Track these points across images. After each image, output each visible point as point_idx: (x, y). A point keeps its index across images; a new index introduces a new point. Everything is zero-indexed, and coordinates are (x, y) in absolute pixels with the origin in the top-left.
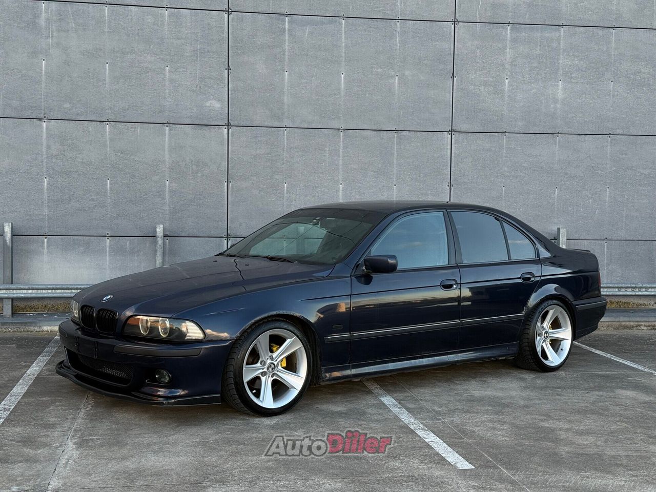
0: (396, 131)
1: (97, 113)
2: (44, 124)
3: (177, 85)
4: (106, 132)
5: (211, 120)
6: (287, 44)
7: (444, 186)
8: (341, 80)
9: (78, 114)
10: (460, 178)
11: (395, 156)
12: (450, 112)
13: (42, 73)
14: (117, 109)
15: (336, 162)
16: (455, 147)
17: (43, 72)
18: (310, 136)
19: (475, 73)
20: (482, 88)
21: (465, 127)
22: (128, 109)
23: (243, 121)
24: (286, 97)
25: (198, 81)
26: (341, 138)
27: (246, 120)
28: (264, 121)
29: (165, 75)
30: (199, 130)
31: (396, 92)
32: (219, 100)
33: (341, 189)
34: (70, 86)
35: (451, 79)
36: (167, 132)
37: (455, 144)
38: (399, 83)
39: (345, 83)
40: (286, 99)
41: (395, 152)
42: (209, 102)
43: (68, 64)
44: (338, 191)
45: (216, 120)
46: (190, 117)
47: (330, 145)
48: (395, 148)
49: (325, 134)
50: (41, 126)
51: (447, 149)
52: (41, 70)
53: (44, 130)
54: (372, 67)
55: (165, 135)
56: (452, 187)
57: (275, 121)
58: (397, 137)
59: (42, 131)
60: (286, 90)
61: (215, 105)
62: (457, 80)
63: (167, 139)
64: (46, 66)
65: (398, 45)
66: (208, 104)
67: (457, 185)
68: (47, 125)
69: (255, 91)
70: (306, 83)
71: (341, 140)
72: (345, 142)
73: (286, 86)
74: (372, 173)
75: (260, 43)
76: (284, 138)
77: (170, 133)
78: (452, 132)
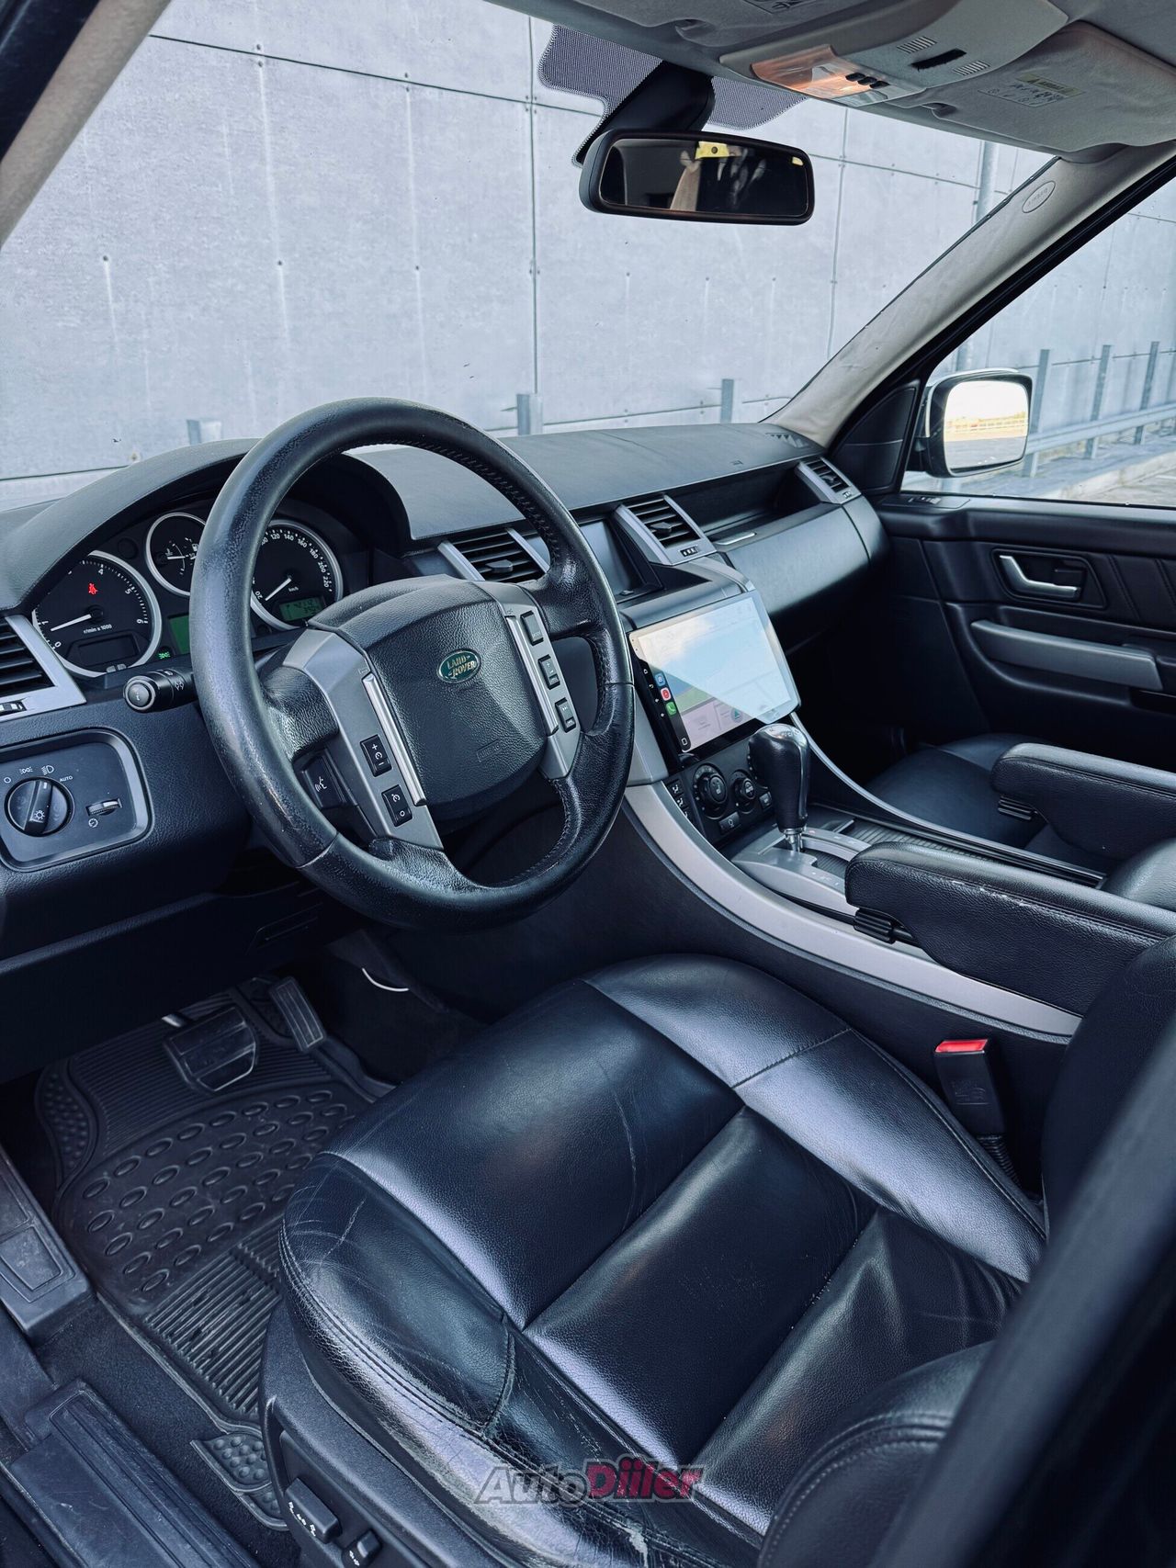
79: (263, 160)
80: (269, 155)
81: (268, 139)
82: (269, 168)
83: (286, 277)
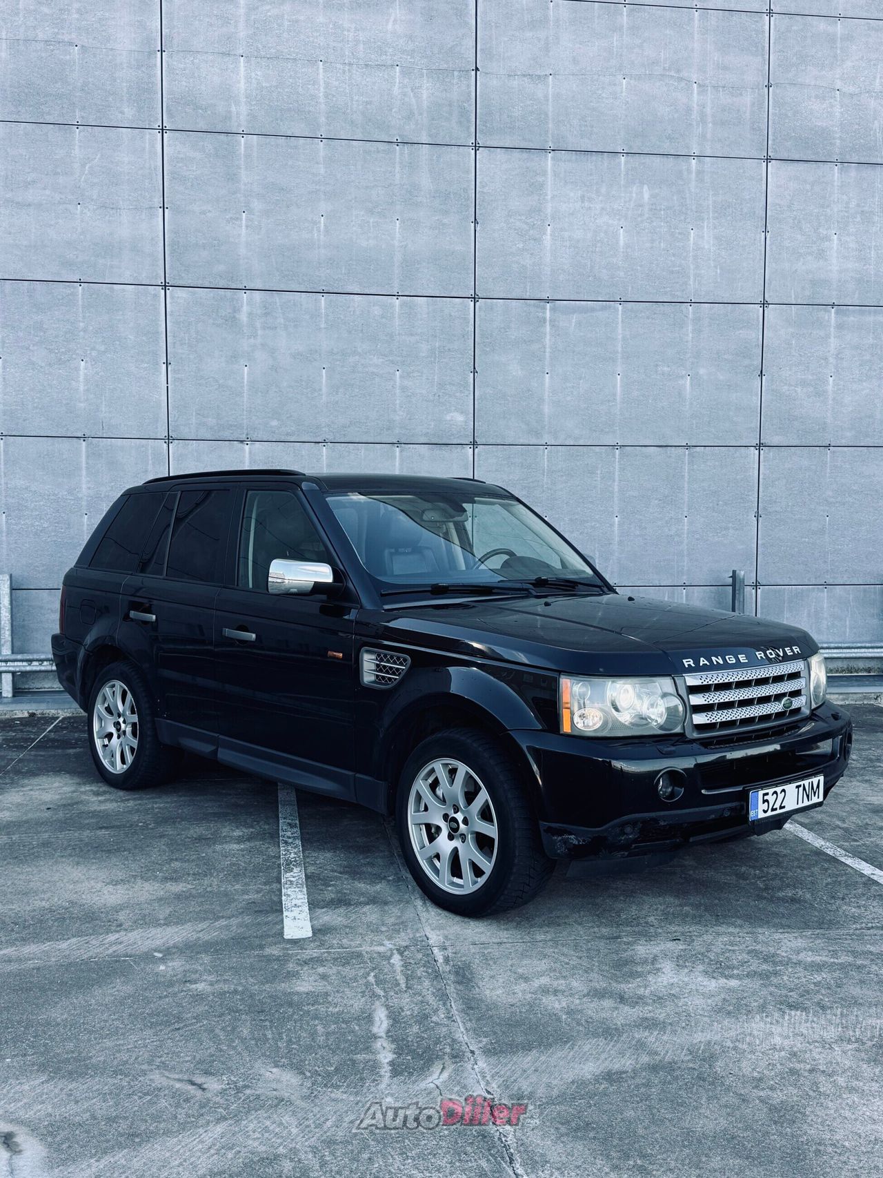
0: (687, 446)
1: (311, 432)
2: (247, 448)
3: (409, 394)
4: (322, 456)
5: (452, 437)
6: (548, 337)
7: (749, 517)
8: (617, 383)
9: (287, 434)
10: (770, 506)
11: (686, 479)
12: (757, 420)
13: (243, 382)
14: (336, 427)
15: (611, 489)
16: (764, 465)
17: (245, 381)
18: (578, 456)
19: (790, 370)
20: (799, 390)
21: (776, 440)
22: (349, 426)
23: (492, 439)
24: (547, 406)
25: (436, 388)
26: (617, 457)
27: (497, 436)
28: (519, 438)
29: (395, 382)
30: (437, 451)
31: (688, 396)
32: (462, 413)
33: (617, 523)
34: (279, 399)
35: (759, 378)
36: (398, 454)
37: (764, 461)
38: (691, 384)
39: (621, 386)
40: (547, 409)
41: (686, 474)
42: (451, 414)
43: (276, 370)
44: (612, 525)
45: (458, 437)
46: (426, 434)
47: (602, 467)
48: (687, 468)
49: (597, 453)
50: (243, 450)
51: (753, 468)
52: (243, 378)
53: (247, 455)
54: (657, 365)
55: (396, 458)
56: (759, 518)
57: (532, 437)
58: (688, 454)
59: (244, 457)
60: (546, 397)
61: (458, 419)
62: (766, 379)
63: (397, 464)
64: (248, 374)
65: (691, 335)
66: (448, 418)
67: (766, 515)
68: (250, 448)
69: (507, 400)
70: (573, 387)
71: (617, 460)
72: (622, 462)
73: (547, 393)
74: (656, 501)
75: (513, 337)
76: (544, 459)
77: (401, 456)
78: (760, 446)
79: (614, 481)
80: (617, 479)
81: (617, 474)
82: (616, 483)
83: (619, 522)
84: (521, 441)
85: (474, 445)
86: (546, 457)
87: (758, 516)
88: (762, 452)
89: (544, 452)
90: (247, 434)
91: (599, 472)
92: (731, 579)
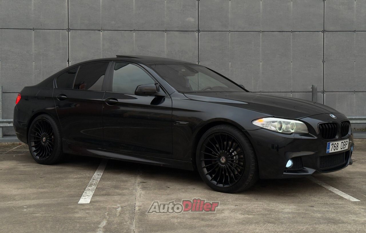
0: (292, 32)
1: (129, 26)
2: (101, 33)
3: (171, 10)
4: (133, 36)
5: (188, 28)
7: (319, 62)
8: (260, 4)
9: (118, 27)
10: (329, 57)
11: (291, 46)
12: (323, 21)
14: (139, 24)
15: (258, 50)
16: (326, 40)
17: (101, 5)
18: (244, 35)
20: (341, 7)
21: (331, 29)
22: (145, 24)
23: (206, 28)
24: (230, 15)
25: (182, 7)
27: (208, 27)
28: (218, 28)
29: (164, 5)
30: (182, 34)
31: (292, 10)
32: (193, 17)
34: (115, 12)
35: (323, 2)
36: (165, 35)
37: (326, 38)
38: (293, 5)
39: (262, 6)
41: (291, 44)
42: (188, 18)
45: (191, 28)
46: (177, 27)
47: (254, 40)
48: (291, 41)
49: (252, 34)
51: (321, 41)
53: (101, 36)
55: (165, 37)
57: (224, 28)
58: (292, 35)
60: (230, 11)
61: (191, 20)
62: (326, 2)
63: (165, 39)
66: (187, 20)
67: (328, 61)
68: (102, 33)
69: (213, 12)
70: (241, 6)
71: (261, 37)
72: (263, 38)
73: (230, 9)
74: (278, 55)
77: (167, 36)
78: (324, 31)
84: (219, 30)
85: (198, 31)
86: (230, 36)
87: (324, 62)
88: (325, 34)
89: (229, 34)
90: (101, 27)
91: (253, 43)
92: (311, 89)
